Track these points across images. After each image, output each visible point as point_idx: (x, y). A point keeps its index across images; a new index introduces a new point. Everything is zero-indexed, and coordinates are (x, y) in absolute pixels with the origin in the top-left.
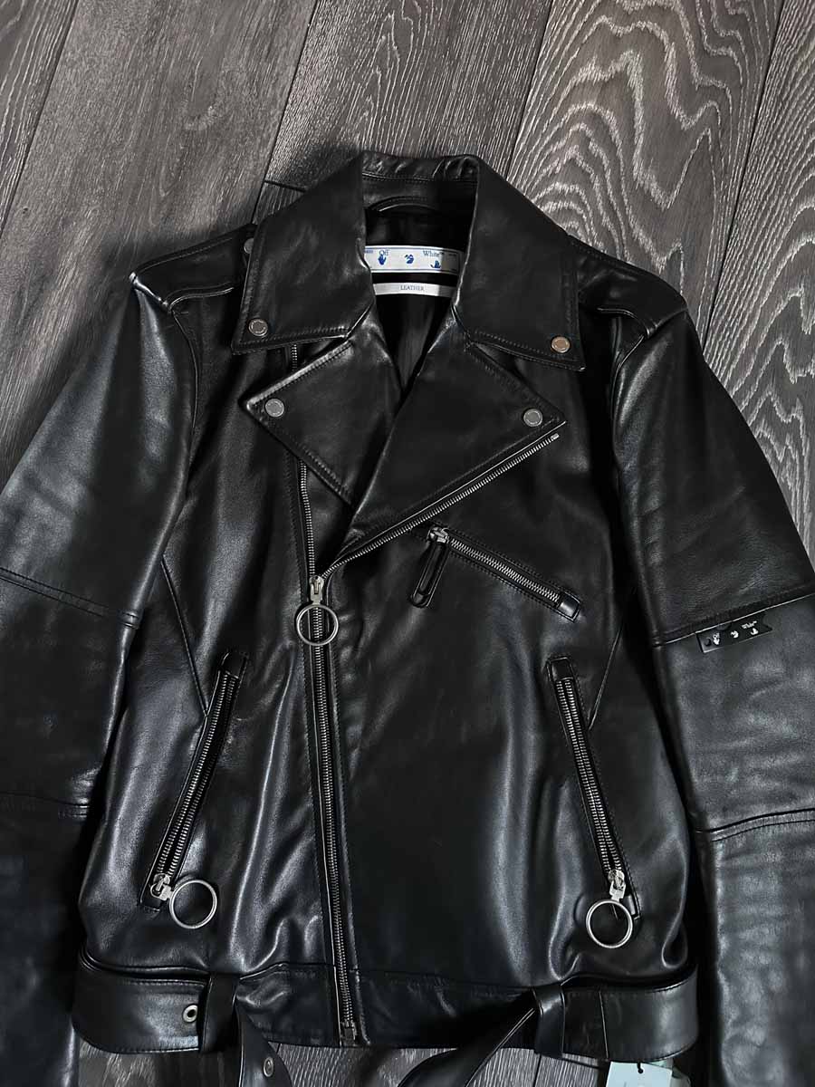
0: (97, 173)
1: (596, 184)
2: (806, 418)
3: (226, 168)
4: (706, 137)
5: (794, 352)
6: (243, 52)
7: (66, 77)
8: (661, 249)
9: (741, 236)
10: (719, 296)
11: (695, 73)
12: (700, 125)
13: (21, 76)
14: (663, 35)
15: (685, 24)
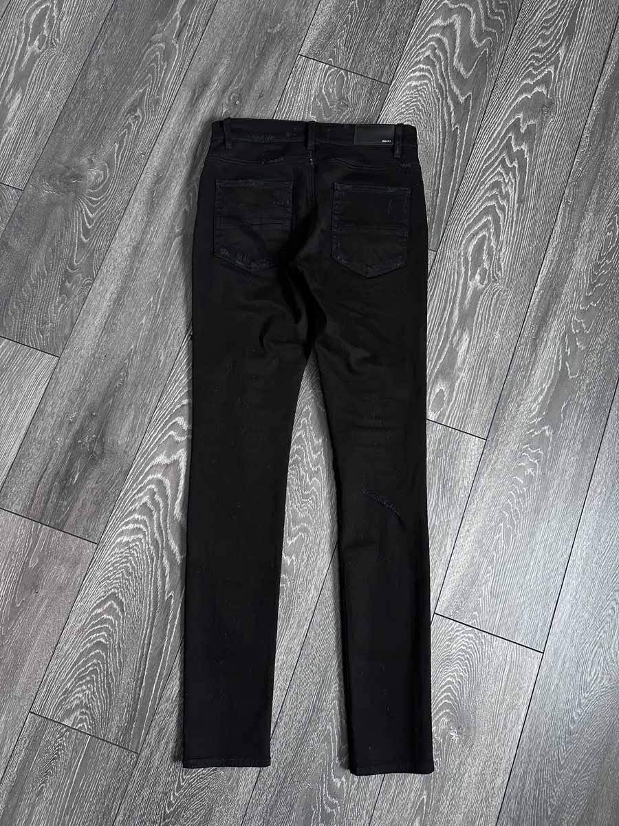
0: (230, 46)
1: (438, 66)
2: (519, 167)
3: (284, 49)
4: (486, 51)
5: (516, 140)
6: (294, 3)
7: (220, 8)
8: (463, 94)
9: (497, 92)
10: (486, 115)
11: (483, 25)
12: (484, 46)
13: (202, 5)
14: (471, 10)
15: (481, 6)
